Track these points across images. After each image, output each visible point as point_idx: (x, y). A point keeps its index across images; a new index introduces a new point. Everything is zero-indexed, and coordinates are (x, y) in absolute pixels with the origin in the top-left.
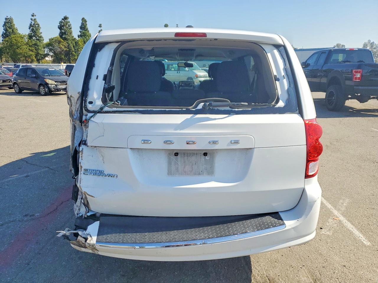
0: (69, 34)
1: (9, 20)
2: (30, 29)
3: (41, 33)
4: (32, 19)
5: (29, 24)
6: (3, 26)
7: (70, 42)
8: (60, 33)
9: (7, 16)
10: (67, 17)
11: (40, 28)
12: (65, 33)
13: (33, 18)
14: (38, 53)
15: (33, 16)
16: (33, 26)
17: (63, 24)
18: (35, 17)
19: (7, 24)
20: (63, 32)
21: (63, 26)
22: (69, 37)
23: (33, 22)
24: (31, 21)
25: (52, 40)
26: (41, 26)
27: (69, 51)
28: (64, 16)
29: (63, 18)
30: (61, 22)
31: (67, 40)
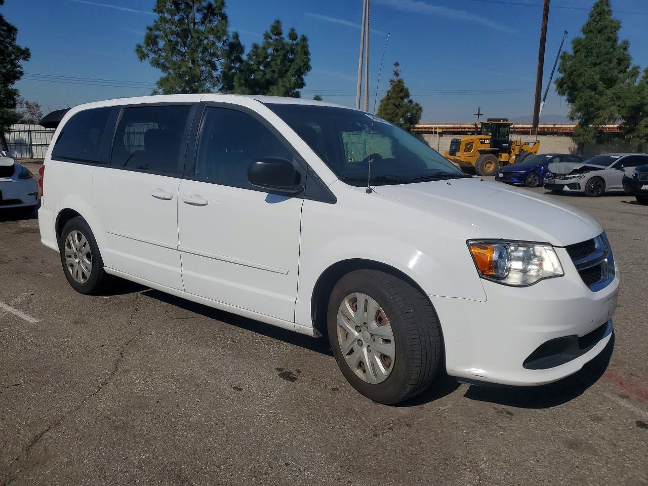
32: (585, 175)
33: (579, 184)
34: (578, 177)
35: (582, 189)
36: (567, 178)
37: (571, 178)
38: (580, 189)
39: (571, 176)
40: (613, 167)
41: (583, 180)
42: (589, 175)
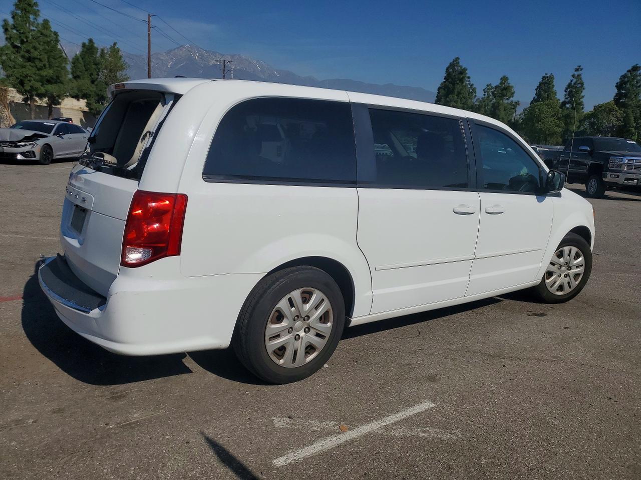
0: (633, 96)
1: (548, 80)
2: (566, 91)
3: (583, 97)
4: (573, 76)
5: (567, 84)
6: (536, 89)
7: (630, 111)
8: (617, 94)
9: (546, 74)
10: (638, 67)
11: (584, 89)
12: (625, 96)
13: (576, 73)
14: (568, 129)
15: (577, 70)
16: (573, 87)
17: (626, 80)
18: (580, 72)
19: (543, 85)
20: (622, 93)
21: (625, 83)
22: (631, 102)
23: (575, 80)
24: (572, 78)
25: (600, 107)
26: (585, 86)
27: (625, 126)
28: (634, 64)
29: (630, 68)
30: (624, 76)
31: (626, 108)
32: (38, 142)
33: (33, 152)
34: (30, 144)
35: (38, 158)
36: (19, 146)
37: (23, 146)
38: (35, 157)
39: (23, 144)
40: (54, 135)
41: (37, 147)
42: (41, 142)
